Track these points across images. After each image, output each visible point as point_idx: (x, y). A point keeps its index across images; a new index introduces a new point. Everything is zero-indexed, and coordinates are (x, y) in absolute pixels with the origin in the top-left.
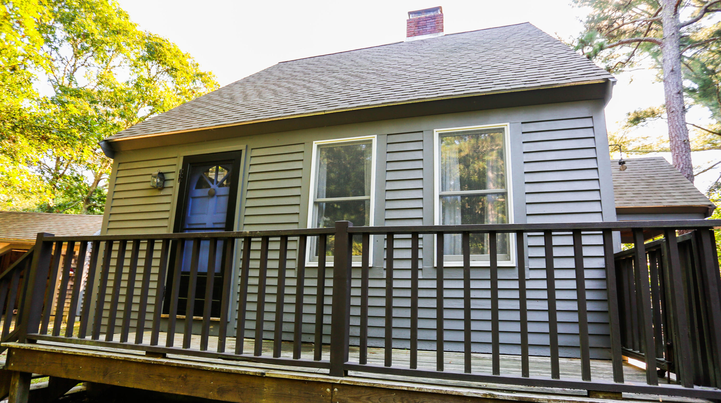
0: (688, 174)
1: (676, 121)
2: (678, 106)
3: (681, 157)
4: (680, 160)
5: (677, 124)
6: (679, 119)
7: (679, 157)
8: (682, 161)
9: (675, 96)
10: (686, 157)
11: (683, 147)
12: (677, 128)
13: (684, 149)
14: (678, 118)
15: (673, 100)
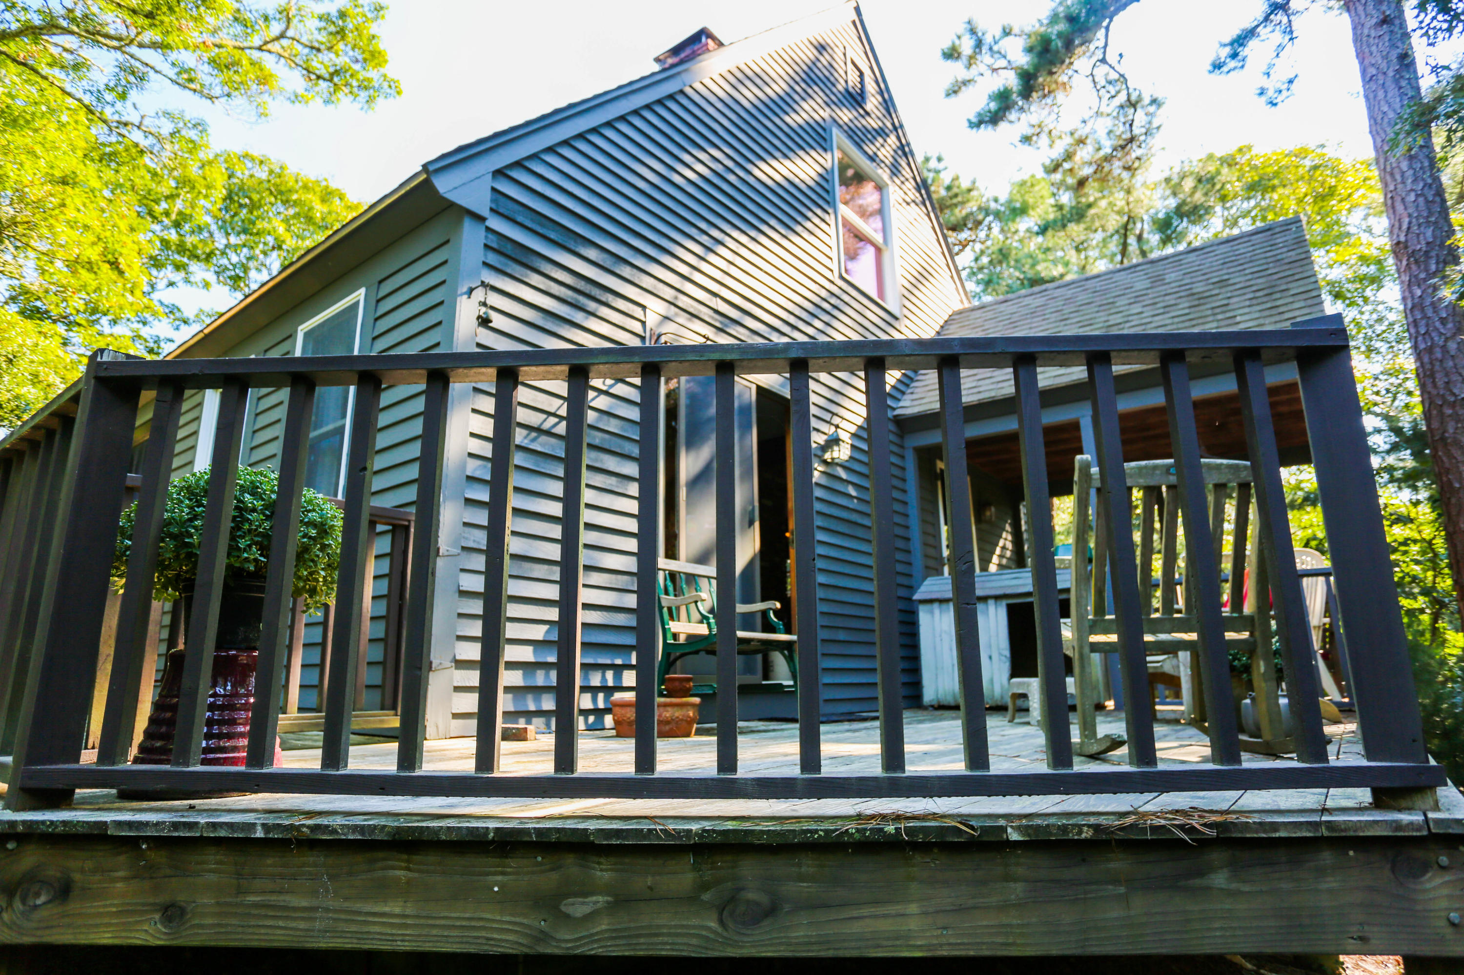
0: (1428, 243)
1: (1382, 103)
2: (1385, 57)
3: (1403, 199)
4: (1400, 207)
5: (1385, 108)
6: (1390, 95)
7: (1398, 200)
8: (1406, 209)
9: (1373, 33)
10: (1417, 196)
11: (1405, 168)
12: (1386, 120)
13: (1411, 172)
14: (1386, 92)
15: (1369, 46)
